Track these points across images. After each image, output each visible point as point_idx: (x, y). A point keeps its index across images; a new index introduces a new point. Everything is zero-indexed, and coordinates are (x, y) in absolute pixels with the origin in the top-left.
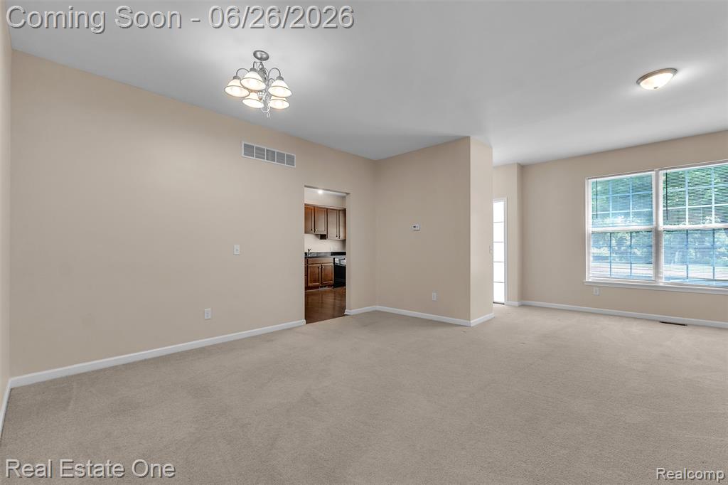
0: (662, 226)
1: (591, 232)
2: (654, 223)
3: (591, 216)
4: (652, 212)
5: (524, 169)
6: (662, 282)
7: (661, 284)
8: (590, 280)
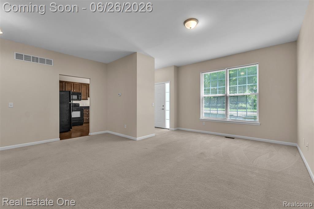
0: (228, 94)
1: (203, 97)
2: (226, 93)
3: (203, 90)
4: (225, 87)
5: (178, 69)
6: (229, 119)
7: (228, 120)
8: (203, 118)
